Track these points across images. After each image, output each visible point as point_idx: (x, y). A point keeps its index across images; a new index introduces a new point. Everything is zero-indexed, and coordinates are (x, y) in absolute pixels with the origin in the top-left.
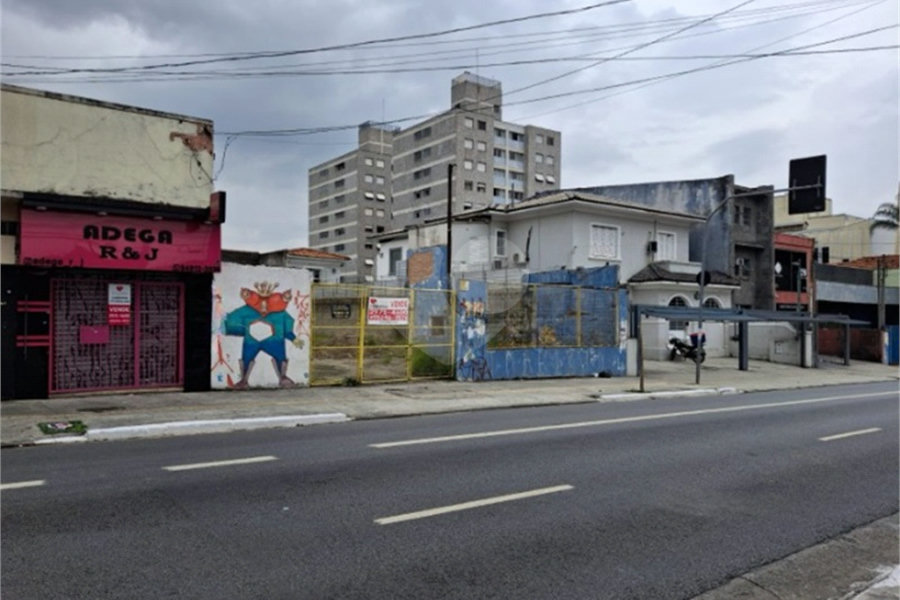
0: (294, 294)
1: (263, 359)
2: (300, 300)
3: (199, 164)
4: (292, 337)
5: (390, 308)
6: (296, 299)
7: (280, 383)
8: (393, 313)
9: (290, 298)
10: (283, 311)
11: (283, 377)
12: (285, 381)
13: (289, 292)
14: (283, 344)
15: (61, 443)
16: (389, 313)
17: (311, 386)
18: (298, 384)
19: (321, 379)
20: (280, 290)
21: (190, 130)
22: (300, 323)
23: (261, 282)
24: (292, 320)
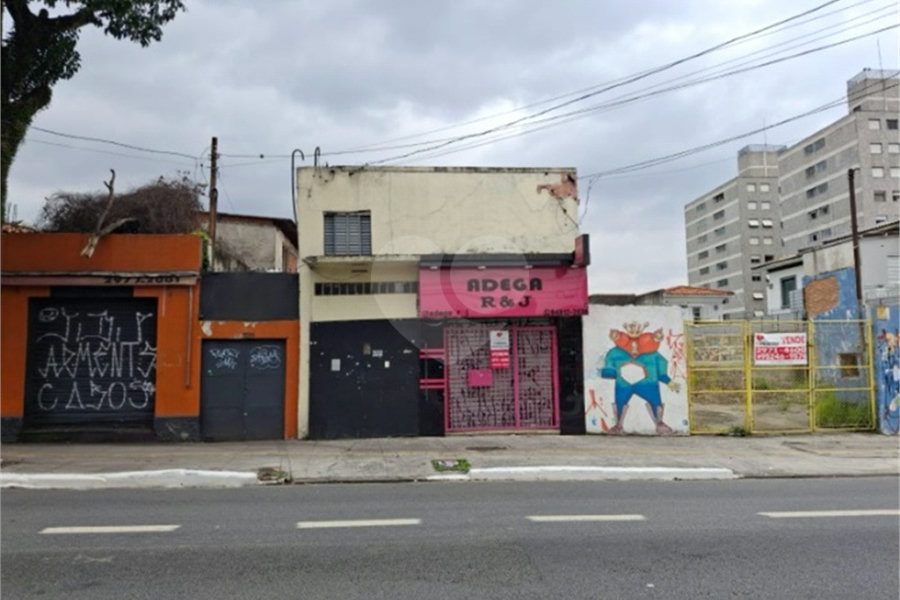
0: (666, 333)
1: (637, 404)
2: (673, 340)
3: (565, 211)
4: (666, 380)
5: (781, 345)
6: (669, 339)
7: (657, 430)
8: (787, 350)
9: (662, 338)
10: (655, 352)
11: (660, 424)
12: (662, 429)
13: (660, 331)
14: (656, 388)
15: (448, 480)
16: (781, 351)
17: (693, 435)
18: (676, 432)
19: (702, 427)
20: (651, 330)
21: (555, 180)
22: (675, 364)
23: (630, 322)
24: (666, 362)
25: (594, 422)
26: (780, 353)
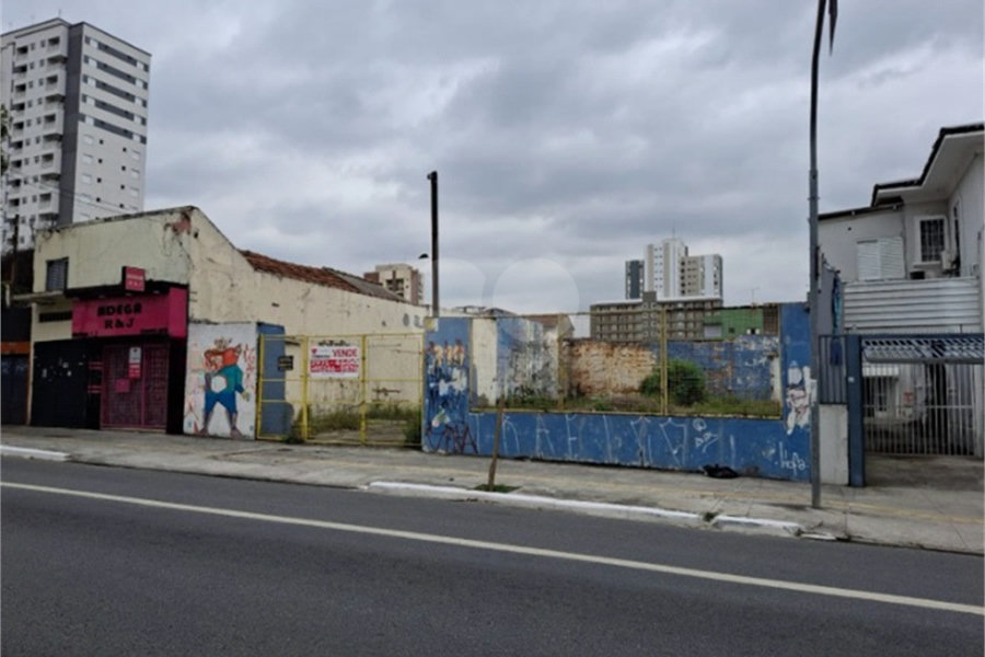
0: (243, 348)
2: (248, 353)
3: (181, 244)
4: (241, 389)
5: (332, 358)
6: (245, 353)
7: (231, 434)
8: (338, 363)
9: (240, 352)
10: (235, 365)
11: (234, 428)
12: (236, 433)
13: (239, 346)
14: (233, 396)
16: (332, 364)
17: (256, 439)
18: (245, 436)
20: (233, 345)
21: (176, 218)
22: (248, 376)
23: (219, 338)
24: (241, 373)
25: (190, 424)
26: (331, 366)
